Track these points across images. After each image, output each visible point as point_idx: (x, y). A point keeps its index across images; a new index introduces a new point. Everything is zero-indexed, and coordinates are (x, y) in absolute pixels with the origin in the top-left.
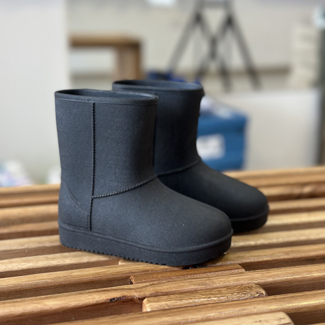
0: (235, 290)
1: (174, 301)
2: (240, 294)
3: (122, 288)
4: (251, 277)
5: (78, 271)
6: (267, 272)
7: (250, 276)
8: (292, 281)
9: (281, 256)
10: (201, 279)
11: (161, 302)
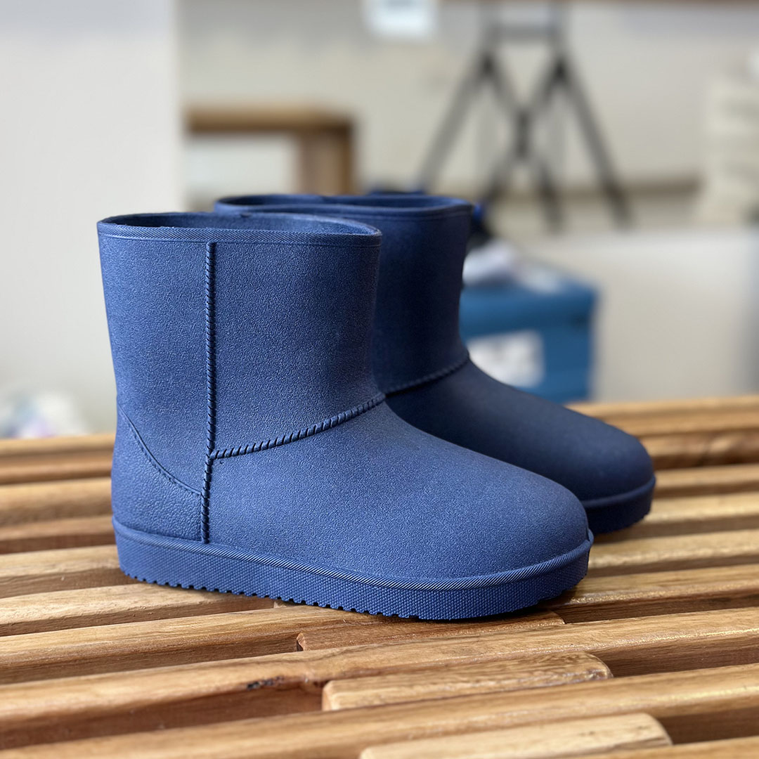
0: (538, 664)
1: (395, 689)
2: (550, 673)
3: (276, 659)
4: (578, 636)
5: (178, 622)
6: (614, 625)
7: (575, 634)
8: (673, 647)
9: (651, 591)
10: (459, 641)
11: (364, 689)
